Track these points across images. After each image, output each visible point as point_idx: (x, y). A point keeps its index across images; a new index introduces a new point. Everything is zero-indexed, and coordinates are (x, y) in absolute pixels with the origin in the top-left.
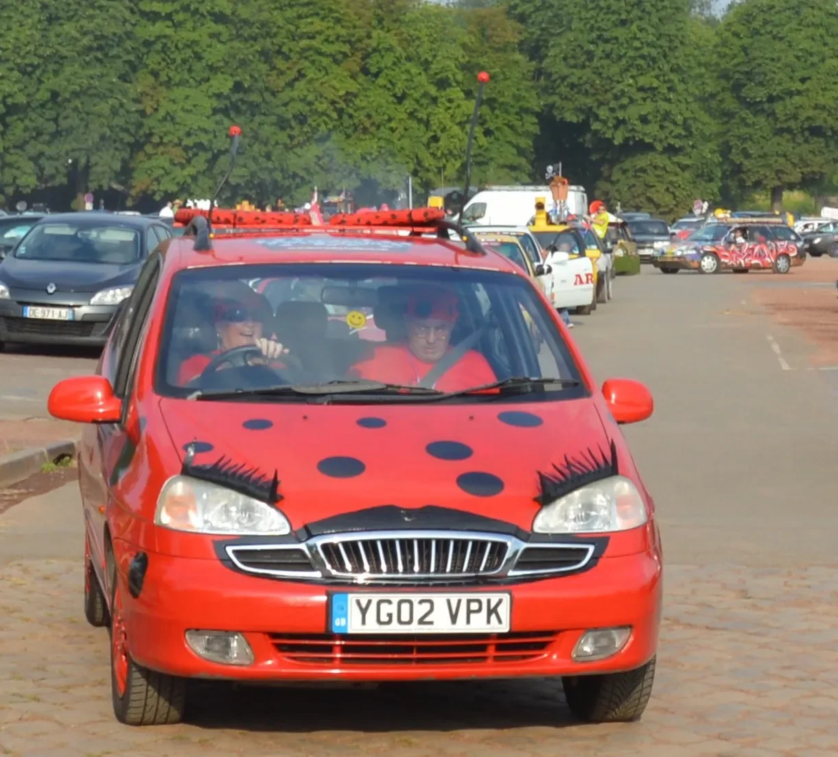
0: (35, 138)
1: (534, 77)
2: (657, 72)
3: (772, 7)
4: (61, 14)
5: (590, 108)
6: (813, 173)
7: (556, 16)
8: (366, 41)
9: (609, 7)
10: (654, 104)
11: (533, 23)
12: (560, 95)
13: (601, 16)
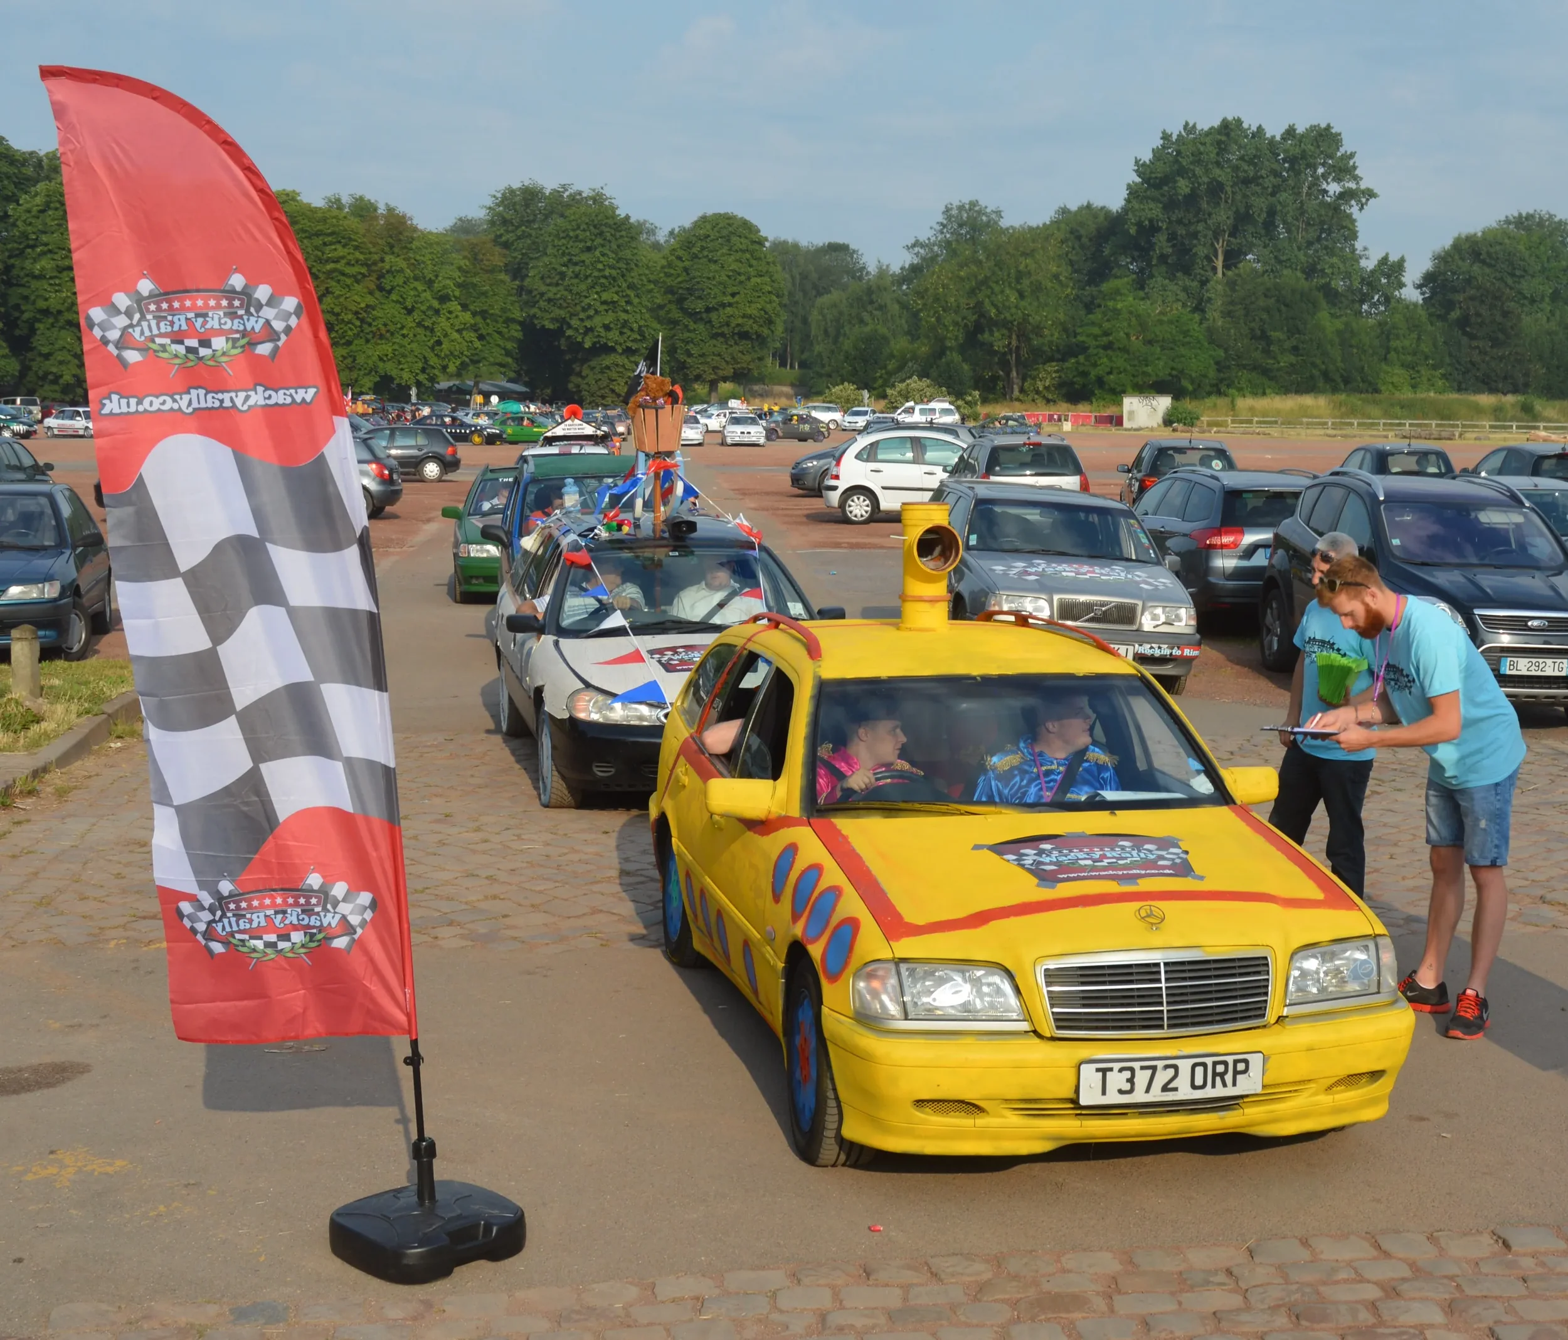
1: (517, 294)
2: (617, 289)
3: (709, 236)
5: (564, 318)
6: (743, 368)
7: (534, 243)
8: (380, 265)
9: (577, 236)
10: (614, 315)
11: (515, 249)
12: (540, 309)
13: (571, 243)
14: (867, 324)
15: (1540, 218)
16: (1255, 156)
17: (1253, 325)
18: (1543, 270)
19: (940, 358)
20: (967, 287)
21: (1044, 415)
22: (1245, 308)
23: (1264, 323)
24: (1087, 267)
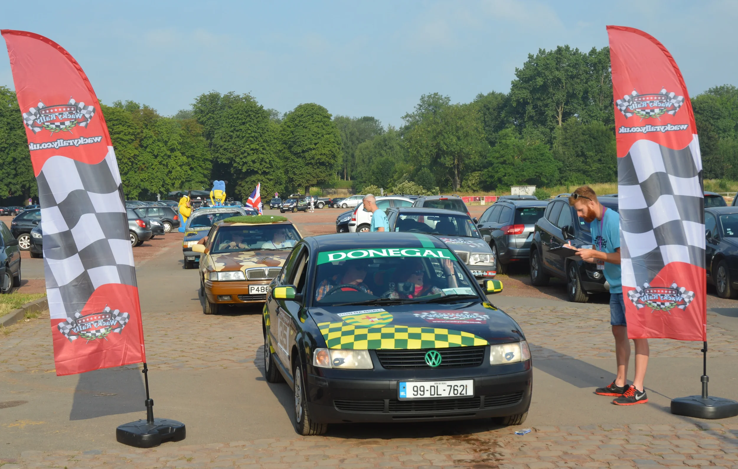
0: (7, 177)
1: (209, 147)
2: (258, 142)
3: (303, 115)
4: (16, 126)
5: (232, 158)
6: (321, 180)
7: (216, 121)
8: (141, 134)
9: (238, 117)
10: (257, 155)
11: (207, 125)
12: (220, 153)
13: (235, 121)
14: (383, 156)
15: (727, 88)
16: (576, 64)
17: (577, 149)
18: (730, 115)
19: (419, 171)
20: (432, 136)
21: (472, 198)
22: (573, 141)
23: (583, 148)
24: (493, 124)
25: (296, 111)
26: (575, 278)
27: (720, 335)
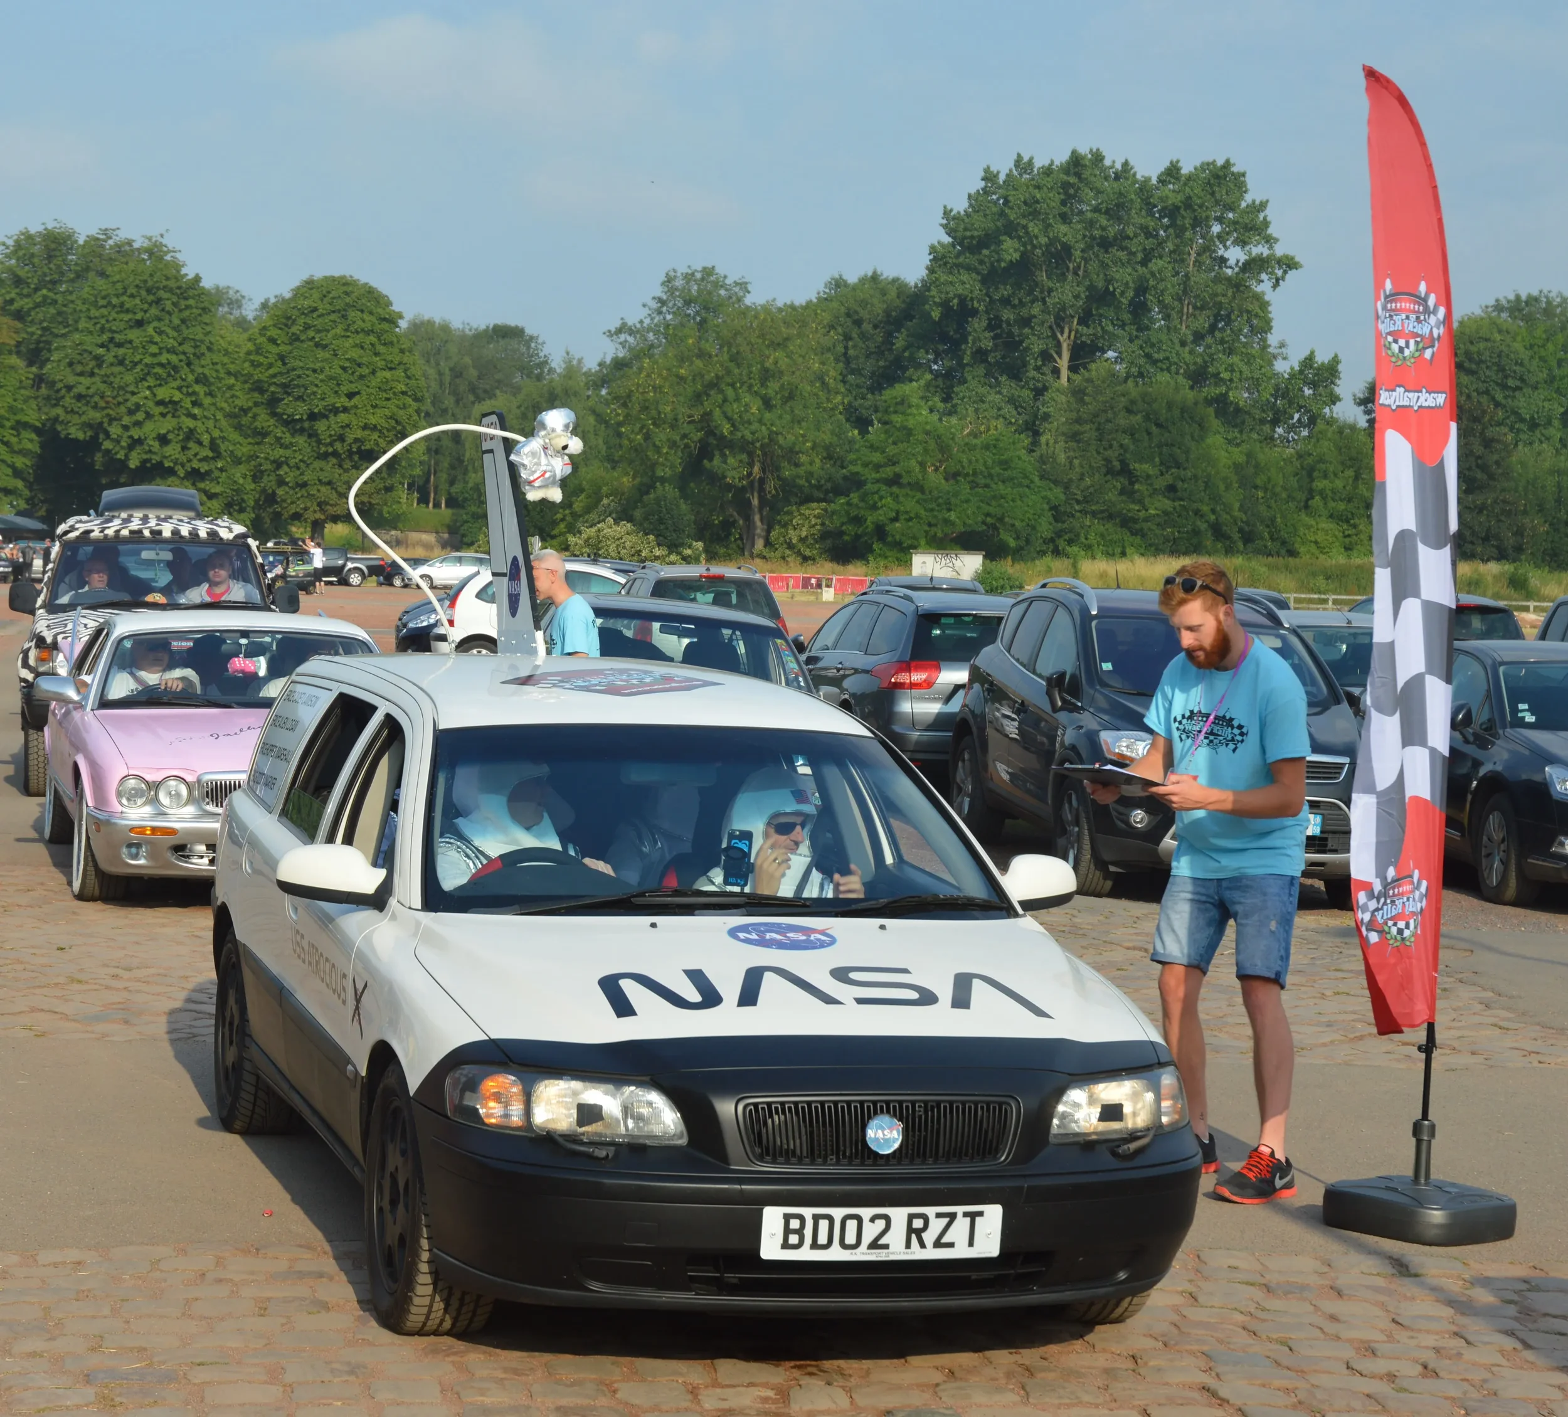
1: (33, 386)
2: (178, 383)
3: (315, 309)
5: (101, 423)
7: (60, 313)
9: (122, 305)
10: (174, 422)
11: (32, 322)
12: (66, 407)
13: (114, 315)
15: (1549, 303)
16: (1118, 205)
17: (1109, 453)
18: (1551, 380)
19: (647, 493)
20: (689, 391)
21: (796, 579)
22: (1098, 429)
23: (1126, 451)
24: (869, 366)
25: (296, 295)
26: (1077, 823)
27: (1479, 1007)
